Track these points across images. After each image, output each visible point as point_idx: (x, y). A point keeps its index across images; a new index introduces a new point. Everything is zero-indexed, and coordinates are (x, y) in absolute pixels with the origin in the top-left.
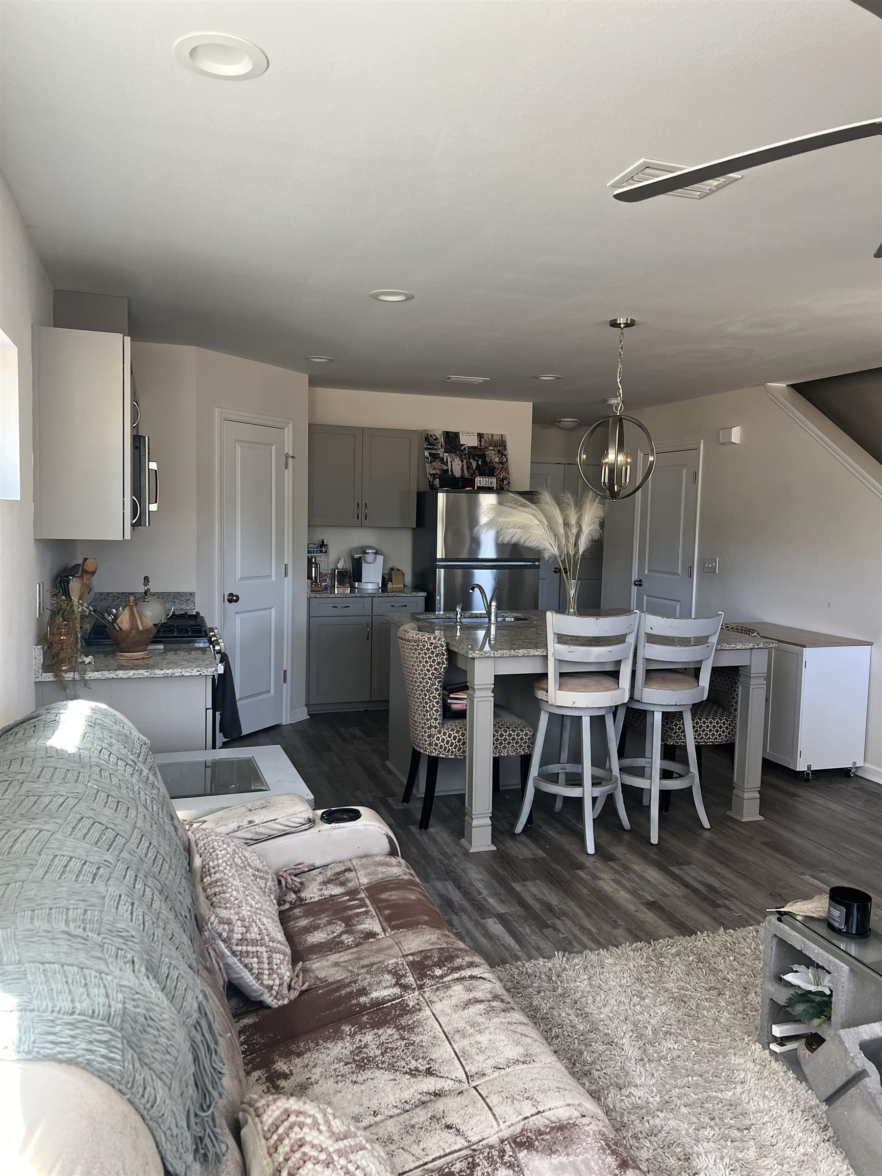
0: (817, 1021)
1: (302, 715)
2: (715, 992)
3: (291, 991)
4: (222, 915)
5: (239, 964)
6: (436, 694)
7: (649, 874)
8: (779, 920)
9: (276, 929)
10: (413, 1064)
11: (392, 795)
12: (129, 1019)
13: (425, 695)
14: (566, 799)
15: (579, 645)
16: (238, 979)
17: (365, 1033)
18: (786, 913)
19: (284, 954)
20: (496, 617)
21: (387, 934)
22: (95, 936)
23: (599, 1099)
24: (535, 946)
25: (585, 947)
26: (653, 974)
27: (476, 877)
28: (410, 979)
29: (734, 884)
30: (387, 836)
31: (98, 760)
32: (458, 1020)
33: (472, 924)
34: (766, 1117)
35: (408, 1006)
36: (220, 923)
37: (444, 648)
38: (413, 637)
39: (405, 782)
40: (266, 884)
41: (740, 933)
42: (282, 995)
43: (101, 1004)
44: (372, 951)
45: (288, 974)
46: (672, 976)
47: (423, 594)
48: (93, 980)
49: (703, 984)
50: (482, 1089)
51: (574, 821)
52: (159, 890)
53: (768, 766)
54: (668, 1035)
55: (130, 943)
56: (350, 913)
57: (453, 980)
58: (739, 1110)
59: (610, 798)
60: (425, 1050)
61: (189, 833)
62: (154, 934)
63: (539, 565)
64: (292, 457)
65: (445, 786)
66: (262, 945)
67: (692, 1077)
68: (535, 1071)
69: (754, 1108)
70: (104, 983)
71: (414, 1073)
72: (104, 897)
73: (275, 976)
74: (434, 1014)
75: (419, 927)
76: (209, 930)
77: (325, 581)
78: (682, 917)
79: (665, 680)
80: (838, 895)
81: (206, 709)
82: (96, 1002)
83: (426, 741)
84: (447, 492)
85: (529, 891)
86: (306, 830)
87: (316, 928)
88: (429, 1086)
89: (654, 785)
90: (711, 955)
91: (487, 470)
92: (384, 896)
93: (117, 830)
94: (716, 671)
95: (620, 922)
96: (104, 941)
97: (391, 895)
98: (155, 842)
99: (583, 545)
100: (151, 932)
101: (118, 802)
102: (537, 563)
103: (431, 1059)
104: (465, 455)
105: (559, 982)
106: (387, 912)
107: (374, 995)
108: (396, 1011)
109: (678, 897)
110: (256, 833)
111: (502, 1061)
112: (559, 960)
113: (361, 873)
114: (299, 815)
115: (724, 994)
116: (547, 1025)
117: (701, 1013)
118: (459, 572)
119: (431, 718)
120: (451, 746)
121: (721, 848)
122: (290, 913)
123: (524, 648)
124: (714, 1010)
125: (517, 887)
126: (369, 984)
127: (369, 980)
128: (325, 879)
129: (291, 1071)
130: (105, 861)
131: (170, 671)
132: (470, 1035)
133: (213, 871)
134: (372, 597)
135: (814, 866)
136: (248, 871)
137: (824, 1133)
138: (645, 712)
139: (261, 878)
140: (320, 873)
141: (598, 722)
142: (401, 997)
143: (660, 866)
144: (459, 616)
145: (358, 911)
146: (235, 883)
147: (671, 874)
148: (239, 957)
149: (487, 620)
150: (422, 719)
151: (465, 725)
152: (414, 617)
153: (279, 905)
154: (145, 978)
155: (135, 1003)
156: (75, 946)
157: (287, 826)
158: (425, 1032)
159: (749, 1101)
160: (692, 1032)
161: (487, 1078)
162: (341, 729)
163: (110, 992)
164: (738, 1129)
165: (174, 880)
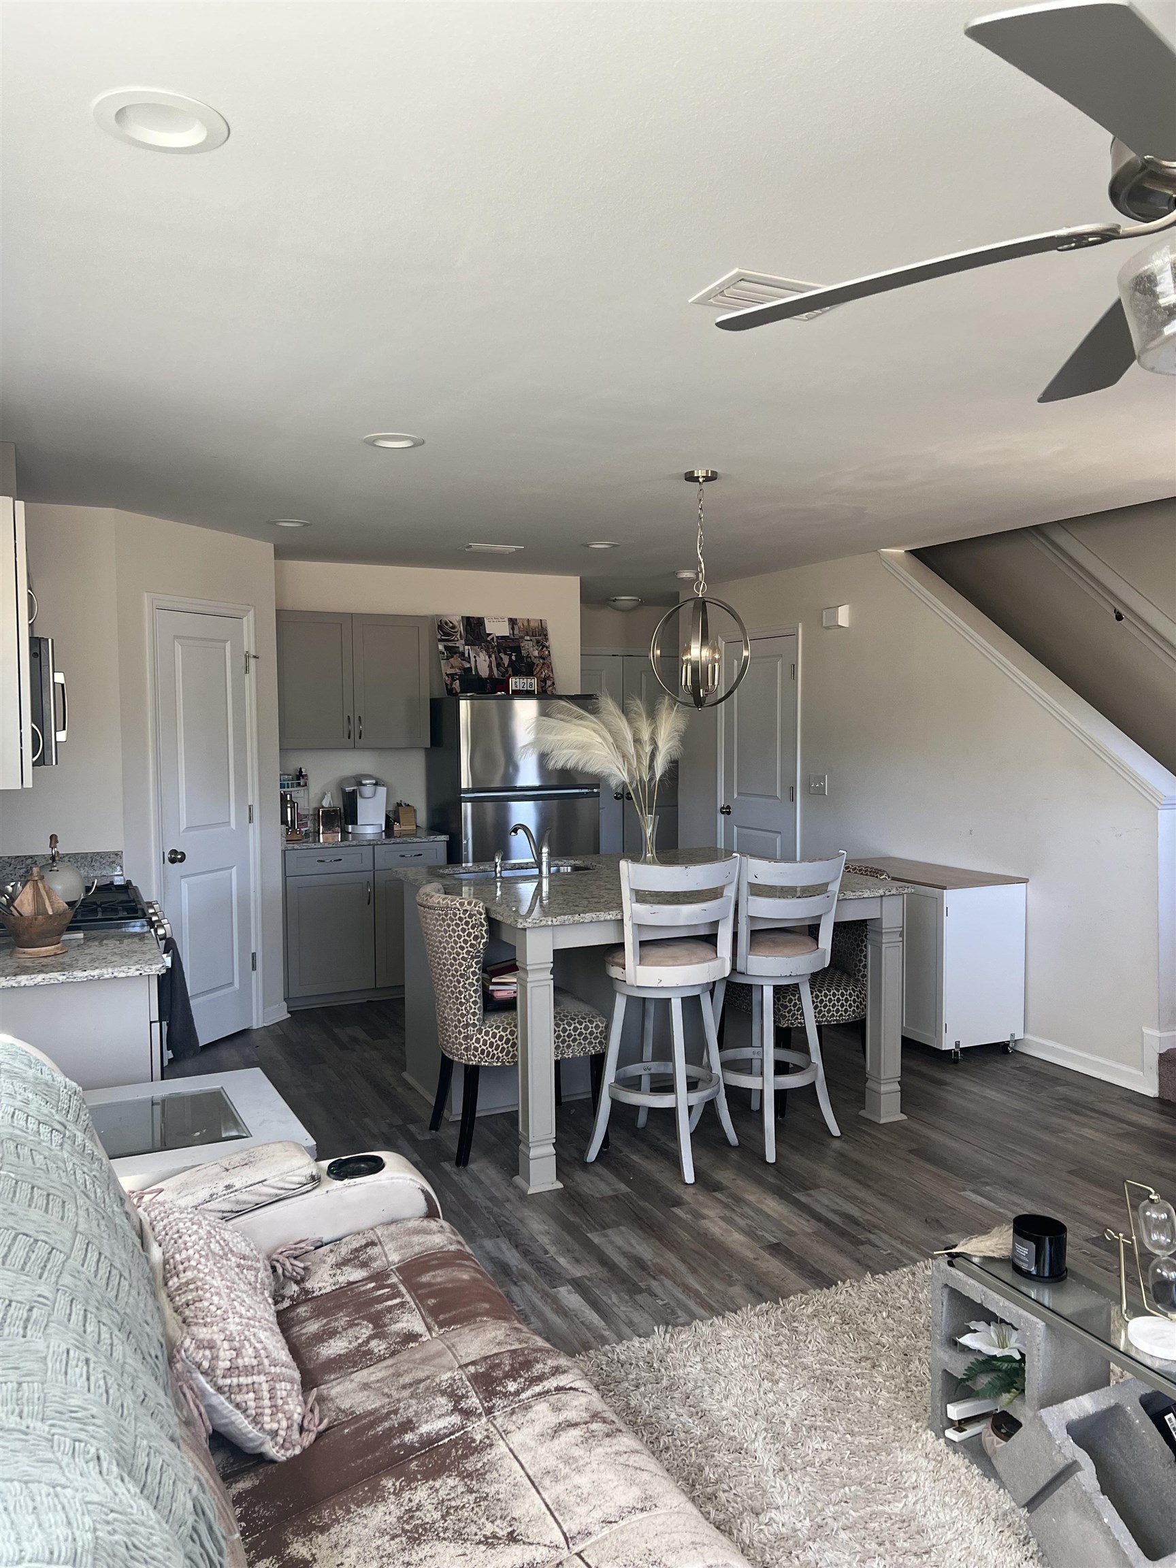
0: (1006, 1397)
1: (281, 1013)
2: (868, 1364)
3: (305, 1434)
4: (201, 1336)
5: (227, 1404)
6: (473, 979)
7: (768, 1206)
8: (951, 1264)
9: (279, 1345)
10: (489, 1529)
11: (415, 1120)
12: (104, 1554)
13: (459, 982)
14: (652, 1111)
15: (659, 903)
16: (226, 1425)
17: (416, 1488)
18: (958, 1255)
19: (292, 1381)
20: (549, 867)
21: (434, 1335)
22: (39, 1424)
23: (731, 1533)
24: (627, 1321)
25: (693, 1316)
26: (785, 1346)
27: (538, 1228)
28: (474, 1401)
29: (878, 1210)
30: (422, 1191)
31: (10, 1130)
32: (544, 1456)
33: (539, 1296)
34: (949, 1533)
35: (474, 1441)
36: (198, 1348)
37: (483, 916)
38: (439, 903)
39: (433, 1101)
40: (256, 1276)
41: (893, 1277)
42: (291, 1443)
43: (61, 1538)
44: (414, 1361)
45: (299, 1410)
46: (810, 1346)
47: (444, 838)
48: (45, 1500)
49: (851, 1354)
50: (589, 1556)
51: (663, 1139)
52: (117, 1325)
53: (910, 1046)
54: (813, 1431)
55: (90, 1428)
56: (379, 1307)
57: (533, 1397)
58: (914, 1527)
59: (710, 1106)
60: (504, 1505)
61: (140, 1209)
62: (122, 1406)
63: (598, 793)
64: (255, 657)
65: (489, 1103)
66: (259, 1373)
67: (850, 1486)
68: (660, 1520)
69: (933, 1522)
70: (60, 1503)
71: (490, 1541)
72: (45, 1358)
73: (280, 1415)
74: (511, 1450)
75: (478, 1319)
76: (183, 1360)
77: (305, 825)
78: (816, 1262)
79: (775, 944)
80: (1027, 1227)
81: (151, 1022)
82: (54, 1537)
83: (461, 1044)
84: (471, 698)
85: (612, 1242)
86: (308, 1192)
87: (330, 1334)
88: (515, 1558)
89: (767, 1084)
90: (857, 1312)
91: (524, 667)
92: (425, 1278)
93: (51, 1242)
94: (839, 927)
95: (736, 1276)
96: (54, 1430)
97: (434, 1276)
98: (107, 1252)
99: (660, 767)
100: (119, 1403)
101: (48, 1195)
102: (595, 790)
103: (514, 1518)
104: (493, 648)
105: (663, 1370)
106: (431, 1302)
107: (425, 1429)
108: (457, 1452)
109: (807, 1234)
110: (238, 1202)
111: (613, 1511)
112: (659, 1338)
113: (389, 1247)
114: (297, 1172)
115: (880, 1366)
116: (652, 1433)
117: (853, 1395)
118: (489, 806)
119: (468, 1012)
120: (496, 1049)
121: (857, 1163)
122: (293, 1314)
123: (591, 911)
124: (869, 1388)
125: (596, 1238)
126: (416, 1414)
127: (415, 1407)
128: (339, 1259)
129: (313, 1555)
130: (39, 1296)
131: (96, 973)
132: (565, 1477)
133: (181, 1267)
134: (372, 844)
135: (975, 1177)
136: (230, 1260)
137: (1025, 1548)
138: (749, 987)
139: (249, 1268)
140: (331, 1251)
141: (692, 1005)
142: (463, 1428)
143: (780, 1193)
144: (499, 869)
145: (390, 1303)
146: (214, 1282)
147: (797, 1204)
148: (228, 1394)
149: (536, 871)
150: (455, 1015)
151: (515, 1019)
152: (434, 873)
153: (276, 1303)
154: (119, 1481)
155: (110, 1528)
156: (11, 1445)
157: (282, 1189)
158: (502, 1478)
159: (926, 1513)
160: (844, 1423)
161: (593, 1539)
162: (336, 1031)
163: (71, 1515)
164: (915, 1554)
165: (137, 1303)
